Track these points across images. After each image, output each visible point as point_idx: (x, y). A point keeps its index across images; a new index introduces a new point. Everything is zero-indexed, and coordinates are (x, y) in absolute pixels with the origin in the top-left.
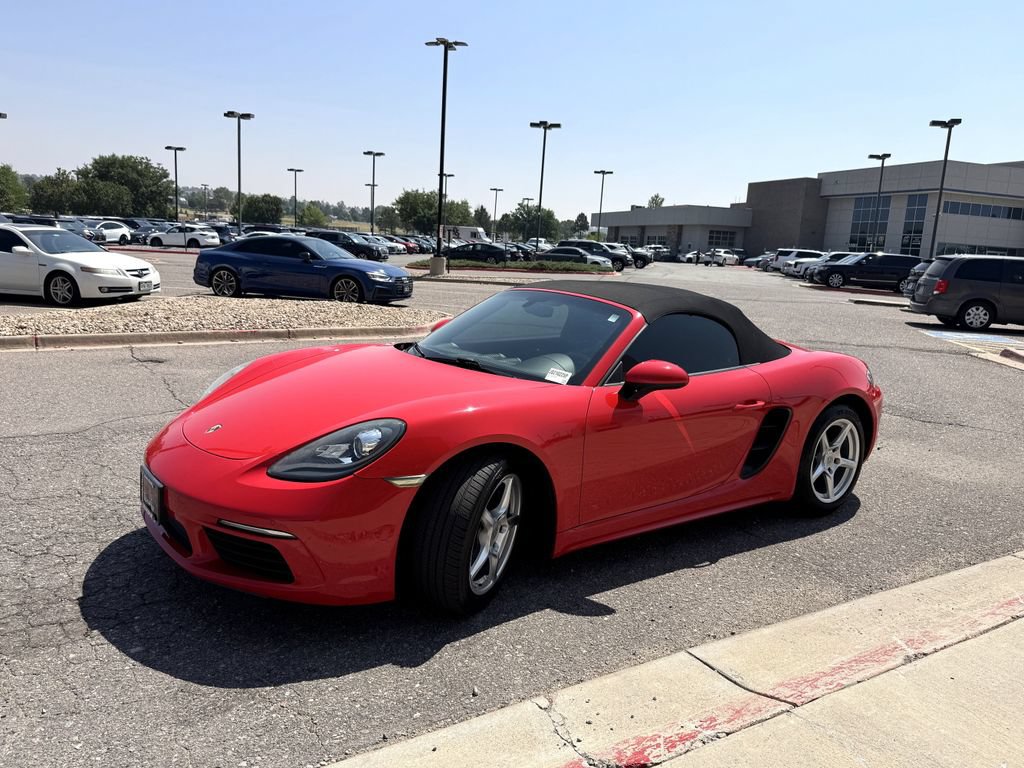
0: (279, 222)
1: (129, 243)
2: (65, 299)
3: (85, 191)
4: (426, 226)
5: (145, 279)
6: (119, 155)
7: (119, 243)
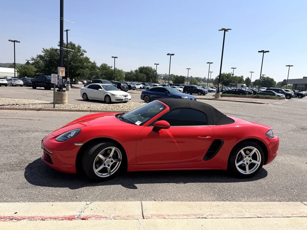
0: (184, 83)
1: (142, 89)
2: (108, 102)
3: (135, 76)
4: (226, 84)
5: (126, 98)
6: (145, 66)
7: (140, 89)
